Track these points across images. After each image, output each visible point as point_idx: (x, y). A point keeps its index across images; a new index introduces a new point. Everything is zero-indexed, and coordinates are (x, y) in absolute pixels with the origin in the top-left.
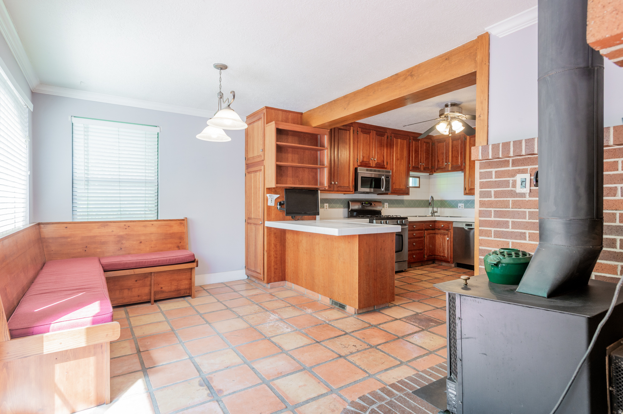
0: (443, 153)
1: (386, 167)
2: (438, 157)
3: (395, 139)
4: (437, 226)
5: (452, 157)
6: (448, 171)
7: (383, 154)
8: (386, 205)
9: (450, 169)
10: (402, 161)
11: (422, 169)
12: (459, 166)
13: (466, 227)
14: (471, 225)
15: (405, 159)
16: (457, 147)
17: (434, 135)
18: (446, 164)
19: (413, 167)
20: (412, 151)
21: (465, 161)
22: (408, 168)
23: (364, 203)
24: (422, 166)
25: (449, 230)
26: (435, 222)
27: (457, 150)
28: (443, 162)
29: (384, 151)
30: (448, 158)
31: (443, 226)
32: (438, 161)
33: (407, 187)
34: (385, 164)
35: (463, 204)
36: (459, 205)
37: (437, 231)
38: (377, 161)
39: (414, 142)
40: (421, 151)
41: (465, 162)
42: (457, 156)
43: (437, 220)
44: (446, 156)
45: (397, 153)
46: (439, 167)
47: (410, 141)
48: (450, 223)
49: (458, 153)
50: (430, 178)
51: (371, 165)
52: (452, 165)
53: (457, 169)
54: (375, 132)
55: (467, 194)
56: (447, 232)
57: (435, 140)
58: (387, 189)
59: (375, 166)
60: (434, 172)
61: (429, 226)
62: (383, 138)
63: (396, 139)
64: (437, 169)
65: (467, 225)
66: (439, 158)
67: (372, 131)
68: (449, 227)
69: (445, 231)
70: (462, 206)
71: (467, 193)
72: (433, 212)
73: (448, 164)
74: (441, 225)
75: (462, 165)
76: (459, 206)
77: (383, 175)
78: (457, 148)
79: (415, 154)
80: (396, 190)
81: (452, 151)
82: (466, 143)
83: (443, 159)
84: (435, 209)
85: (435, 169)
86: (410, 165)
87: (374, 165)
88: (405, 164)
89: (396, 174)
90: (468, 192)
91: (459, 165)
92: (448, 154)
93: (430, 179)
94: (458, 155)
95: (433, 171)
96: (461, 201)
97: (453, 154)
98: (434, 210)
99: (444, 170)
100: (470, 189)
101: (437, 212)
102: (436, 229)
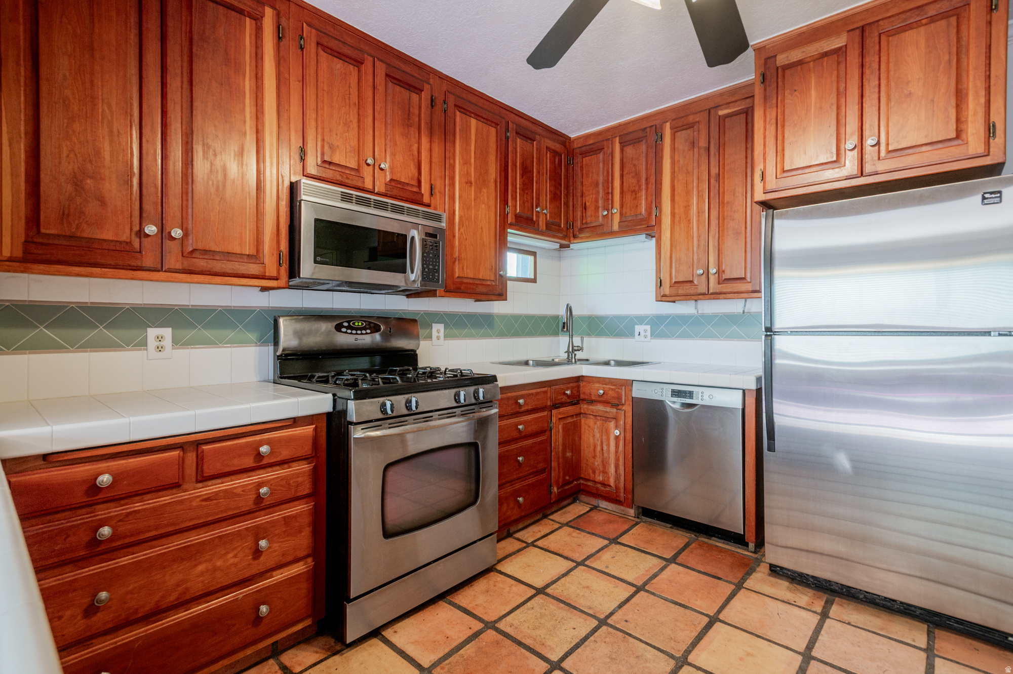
0: (597, 185)
1: (426, 199)
2: (582, 196)
3: (458, 113)
4: (584, 393)
5: (622, 192)
6: (612, 234)
7: (416, 153)
8: (438, 329)
9: (616, 227)
10: (485, 190)
11: (542, 225)
12: (641, 217)
13: (675, 399)
14: (690, 394)
15: (492, 185)
16: (636, 162)
17: (572, 137)
18: (606, 213)
19: (517, 217)
20: (515, 165)
21: (660, 202)
22: (504, 216)
23: (346, 324)
24: (541, 216)
25: (620, 407)
26: (579, 379)
27: (636, 170)
28: (597, 208)
29: (419, 143)
30: (610, 196)
31: (601, 392)
32: (585, 208)
33: (501, 276)
34: (425, 189)
35: (648, 327)
36: (638, 328)
37: (585, 406)
38: (392, 172)
39: (518, 140)
40: (538, 172)
41: (658, 206)
42: (637, 188)
43: (583, 375)
44: (604, 190)
45: (466, 162)
46: (586, 223)
47: (508, 134)
48: (622, 386)
49: (639, 181)
50: (560, 258)
51: (368, 185)
52: (621, 214)
53: (636, 225)
54: (384, 66)
55: (664, 298)
56: (615, 410)
57: (573, 149)
58: (429, 274)
59: (383, 190)
60: (572, 238)
61: (565, 394)
62: (415, 97)
63: (464, 116)
64: (581, 230)
65: (676, 393)
66: (587, 198)
67: (369, 60)
68: (619, 398)
69: (608, 409)
70: (645, 331)
71: (664, 296)
72: (571, 350)
73: (610, 214)
74: (598, 390)
75: (650, 214)
76: (637, 333)
77: (416, 226)
78: (635, 165)
79: (522, 176)
80: (465, 281)
81: (622, 176)
82: (662, 150)
83: (597, 201)
84: (577, 341)
85: (576, 229)
86: (508, 210)
87: (380, 187)
88: (492, 203)
89: (462, 230)
90: (667, 292)
91: (641, 214)
92: (610, 185)
93: (560, 261)
94: (640, 187)
95: (571, 235)
96: (641, 320)
97: (625, 184)
98: (575, 345)
99: (601, 232)
100: (676, 282)
101: (580, 349)
102: (584, 400)
